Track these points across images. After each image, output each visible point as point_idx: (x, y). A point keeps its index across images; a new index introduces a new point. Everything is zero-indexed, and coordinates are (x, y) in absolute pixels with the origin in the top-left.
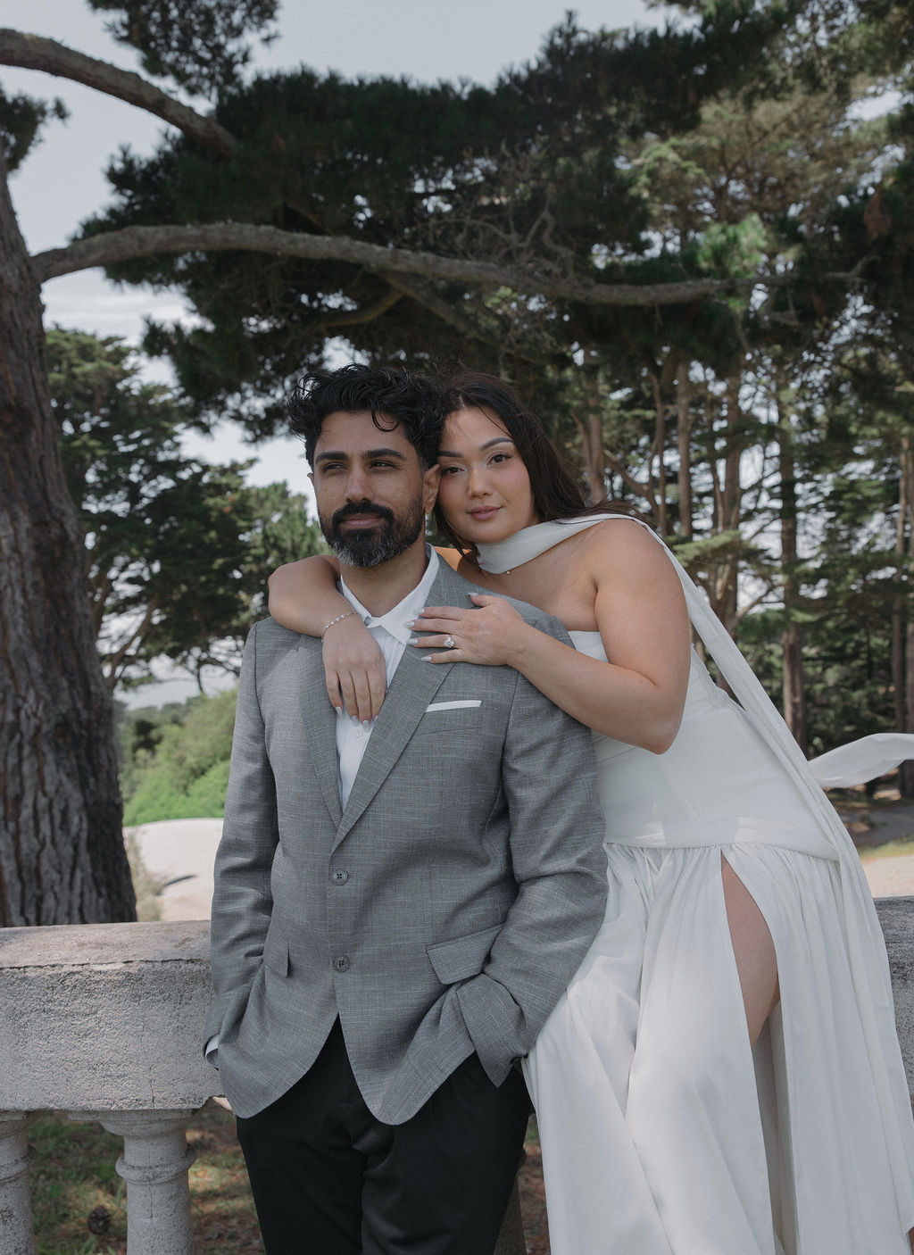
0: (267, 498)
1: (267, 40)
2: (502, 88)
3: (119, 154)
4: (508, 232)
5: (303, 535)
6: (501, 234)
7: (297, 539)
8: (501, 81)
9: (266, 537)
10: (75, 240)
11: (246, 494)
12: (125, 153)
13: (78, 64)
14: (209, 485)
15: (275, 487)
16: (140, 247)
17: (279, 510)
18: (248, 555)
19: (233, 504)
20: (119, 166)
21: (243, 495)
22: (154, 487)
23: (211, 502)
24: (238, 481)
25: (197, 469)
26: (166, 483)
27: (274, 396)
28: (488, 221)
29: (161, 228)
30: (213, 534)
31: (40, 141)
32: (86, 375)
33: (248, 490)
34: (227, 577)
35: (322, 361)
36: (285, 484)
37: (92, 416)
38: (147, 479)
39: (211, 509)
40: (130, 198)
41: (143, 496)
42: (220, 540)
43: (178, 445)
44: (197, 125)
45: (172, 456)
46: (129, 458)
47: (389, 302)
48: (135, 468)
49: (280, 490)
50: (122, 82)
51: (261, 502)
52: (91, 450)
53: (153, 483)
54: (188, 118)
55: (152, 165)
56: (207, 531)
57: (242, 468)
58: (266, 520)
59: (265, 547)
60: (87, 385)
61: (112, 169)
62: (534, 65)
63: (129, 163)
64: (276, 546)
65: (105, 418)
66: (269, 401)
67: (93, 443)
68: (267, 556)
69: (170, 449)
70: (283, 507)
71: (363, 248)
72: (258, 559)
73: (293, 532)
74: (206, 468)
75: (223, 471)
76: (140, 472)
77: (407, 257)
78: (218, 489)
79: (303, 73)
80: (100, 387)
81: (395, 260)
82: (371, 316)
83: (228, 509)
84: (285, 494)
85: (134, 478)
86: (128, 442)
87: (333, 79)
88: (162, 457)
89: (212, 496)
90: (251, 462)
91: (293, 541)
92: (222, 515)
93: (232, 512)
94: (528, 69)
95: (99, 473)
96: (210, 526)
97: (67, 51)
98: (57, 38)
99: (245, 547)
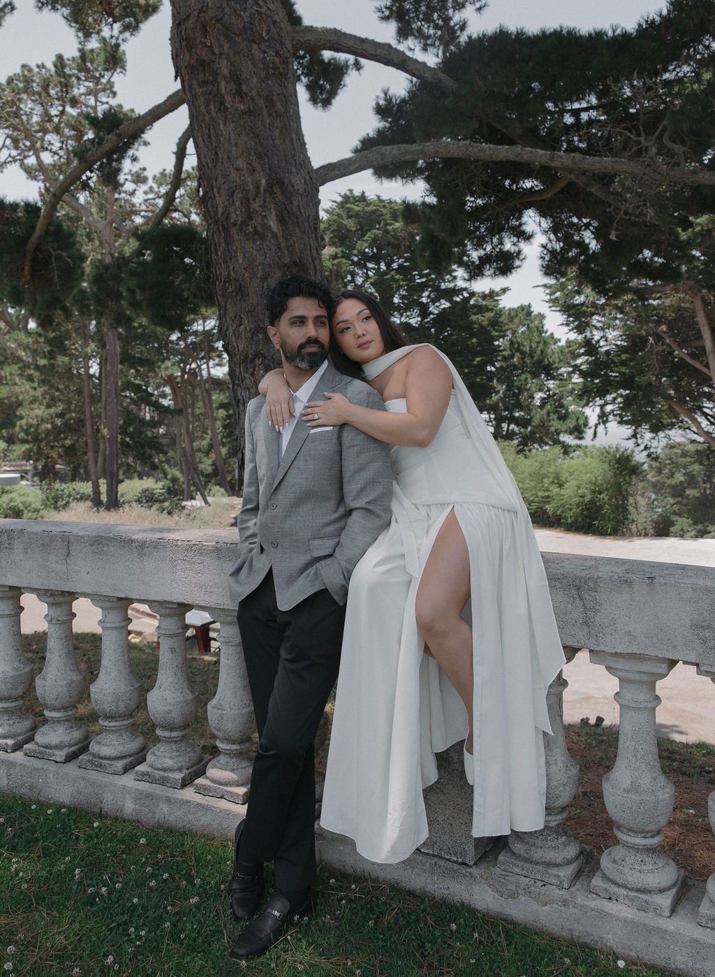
0: (516, 316)
1: (479, 9)
2: (640, 30)
3: (382, 95)
4: (639, 135)
5: (538, 343)
6: (633, 137)
7: (534, 345)
8: (640, 25)
9: (512, 343)
10: (356, 151)
11: (499, 313)
12: (386, 94)
13: (351, 43)
14: (474, 306)
15: (522, 308)
16: (382, 160)
17: (524, 325)
18: (498, 355)
19: (489, 320)
20: (382, 102)
21: (496, 313)
22: (438, 307)
23: (474, 318)
24: (493, 303)
25: (466, 295)
26: (445, 304)
27: (485, 249)
28: (624, 128)
29: (395, 146)
30: (475, 340)
31: (344, 86)
32: (394, 230)
33: (500, 310)
34: (483, 370)
35: (521, 225)
36: (529, 306)
37: (399, 259)
38: (434, 301)
39: (474, 323)
40: (390, 123)
41: (431, 313)
42: (479, 344)
43: (455, 278)
44: (428, 75)
45: (451, 285)
46: (422, 287)
47: (561, 185)
48: (426, 293)
49: (526, 311)
50: (379, 51)
51: (511, 319)
52: (396, 281)
53: (437, 304)
54: (422, 71)
55: (403, 101)
56: (470, 338)
57: (498, 294)
58: (514, 332)
59: (511, 350)
60: (395, 237)
61: (378, 104)
62: (665, 12)
63: (389, 100)
64: (518, 350)
65: (407, 260)
66: (482, 252)
67: (398, 277)
68: (512, 356)
69: (449, 281)
70: (526, 322)
71: (531, 152)
72: (505, 359)
73: (530, 340)
74: (472, 294)
75: (484, 296)
76: (429, 297)
77: (561, 157)
78: (480, 309)
79: (501, 31)
80: (403, 239)
81: (552, 159)
82: (548, 195)
83: (485, 323)
84: (529, 313)
85: (424, 300)
86: (421, 276)
87: (520, 34)
88: (443, 286)
89: (475, 314)
90: (504, 290)
91: (531, 347)
92: (482, 327)
93: (488, 325)
94: (660, 15)
95: (402, 297)
96: (473, 335)
97: (345, 34)
98: (339, 28)
99: (497, 350)
